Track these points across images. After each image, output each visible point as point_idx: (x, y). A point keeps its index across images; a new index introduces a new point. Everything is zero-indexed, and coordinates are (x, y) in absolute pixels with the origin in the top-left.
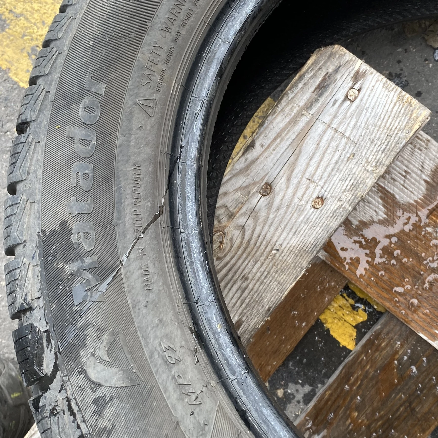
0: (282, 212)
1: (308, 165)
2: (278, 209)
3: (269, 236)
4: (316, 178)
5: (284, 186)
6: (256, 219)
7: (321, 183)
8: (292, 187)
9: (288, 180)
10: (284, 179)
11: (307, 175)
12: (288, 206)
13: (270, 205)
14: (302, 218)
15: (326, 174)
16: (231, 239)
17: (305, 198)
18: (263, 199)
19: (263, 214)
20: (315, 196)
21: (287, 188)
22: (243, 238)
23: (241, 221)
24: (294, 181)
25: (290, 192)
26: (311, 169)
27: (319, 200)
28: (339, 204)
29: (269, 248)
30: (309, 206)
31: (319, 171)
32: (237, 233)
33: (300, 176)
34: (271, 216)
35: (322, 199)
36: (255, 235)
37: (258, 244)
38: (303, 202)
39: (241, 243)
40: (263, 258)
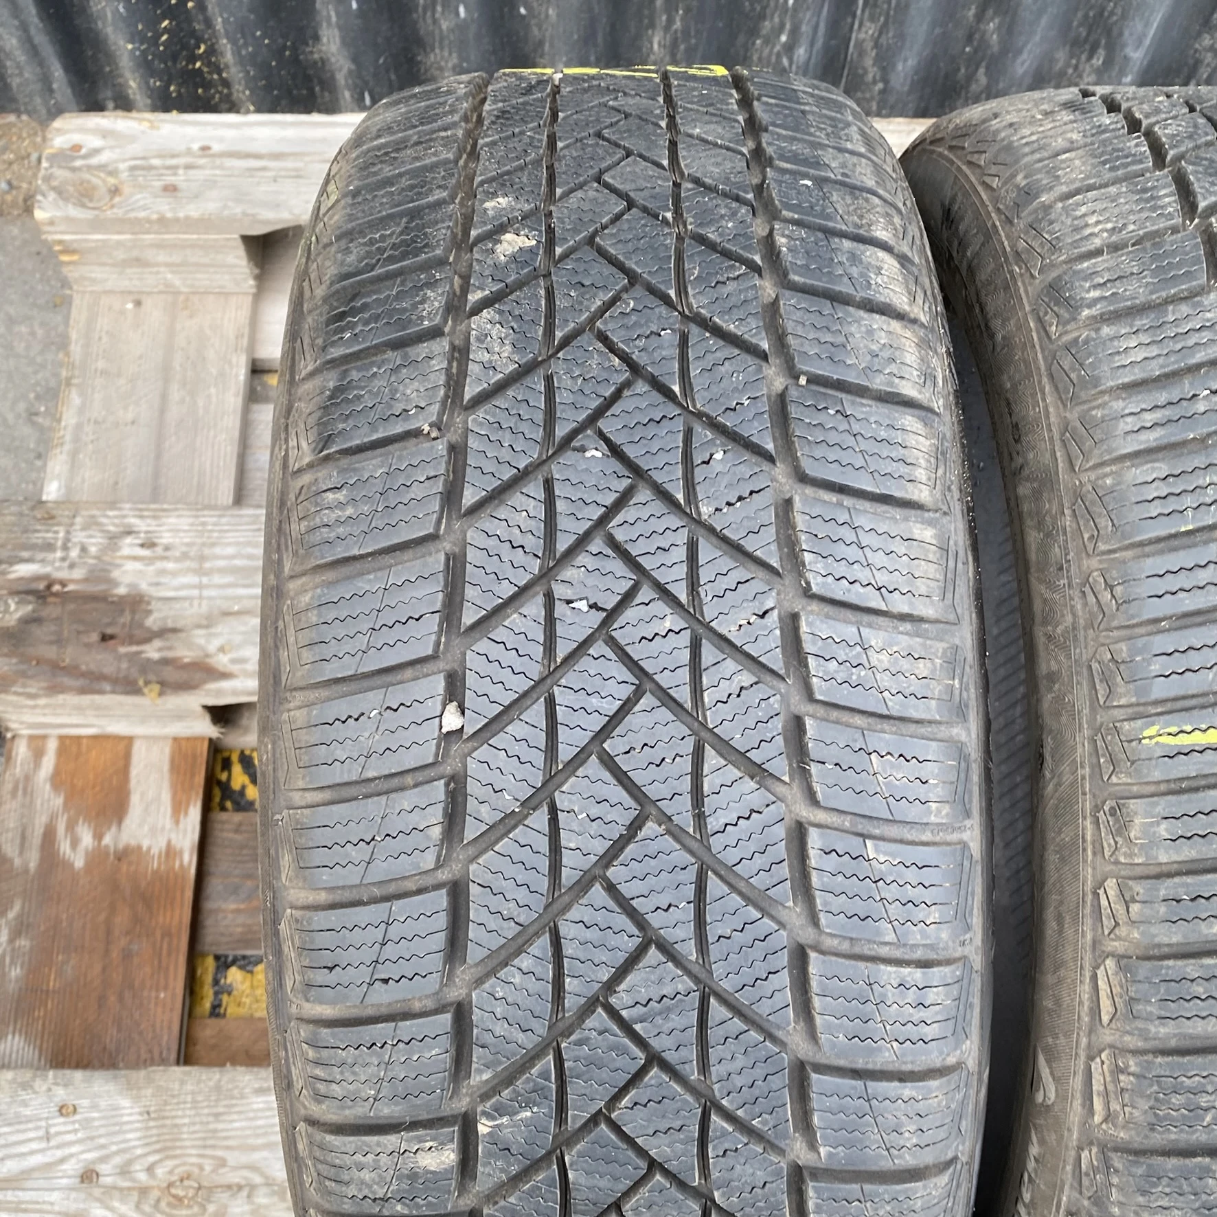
0: (102, 1141)
1: (32, 1153)
2: (103, 1147)
3: (138, 1134)
4: (41, 1133)
5: (73, 1161)
6: (130, 1162)
7: (43, 1123)
8: (67, 1151)
9: (62, 1161)
10: (64, 1167)
11: (43, 1145)
12: (92, 1138)
13: (104, 1159)
14: (96, 1115)
15: (30, 1125)
16: (171, 1172)
17: (70, 1128)
18: (101, 1172)
19: (117, 1160)
20: (62, 1120)
21: (72, 1155)
22: (161, 1161)
23: (143, 1177)
24: (59, 1154)
25: (74, 1149)
26: (34, 1146)
27: (64, 1111)
28: (54, 1088)
29: (152, 1124)
30: (77, 1117)
31: (31, 1135)
32: (160, 1171)
33: (49, 1153)
34: (114, 1148)
35: (62, 1110)
36: (147, 1150)
37: (154, 1139)
38: (77, 1126)
39: (167, 1158)
40: (168, 1122)
